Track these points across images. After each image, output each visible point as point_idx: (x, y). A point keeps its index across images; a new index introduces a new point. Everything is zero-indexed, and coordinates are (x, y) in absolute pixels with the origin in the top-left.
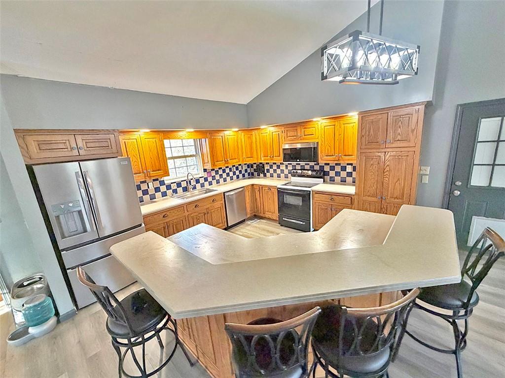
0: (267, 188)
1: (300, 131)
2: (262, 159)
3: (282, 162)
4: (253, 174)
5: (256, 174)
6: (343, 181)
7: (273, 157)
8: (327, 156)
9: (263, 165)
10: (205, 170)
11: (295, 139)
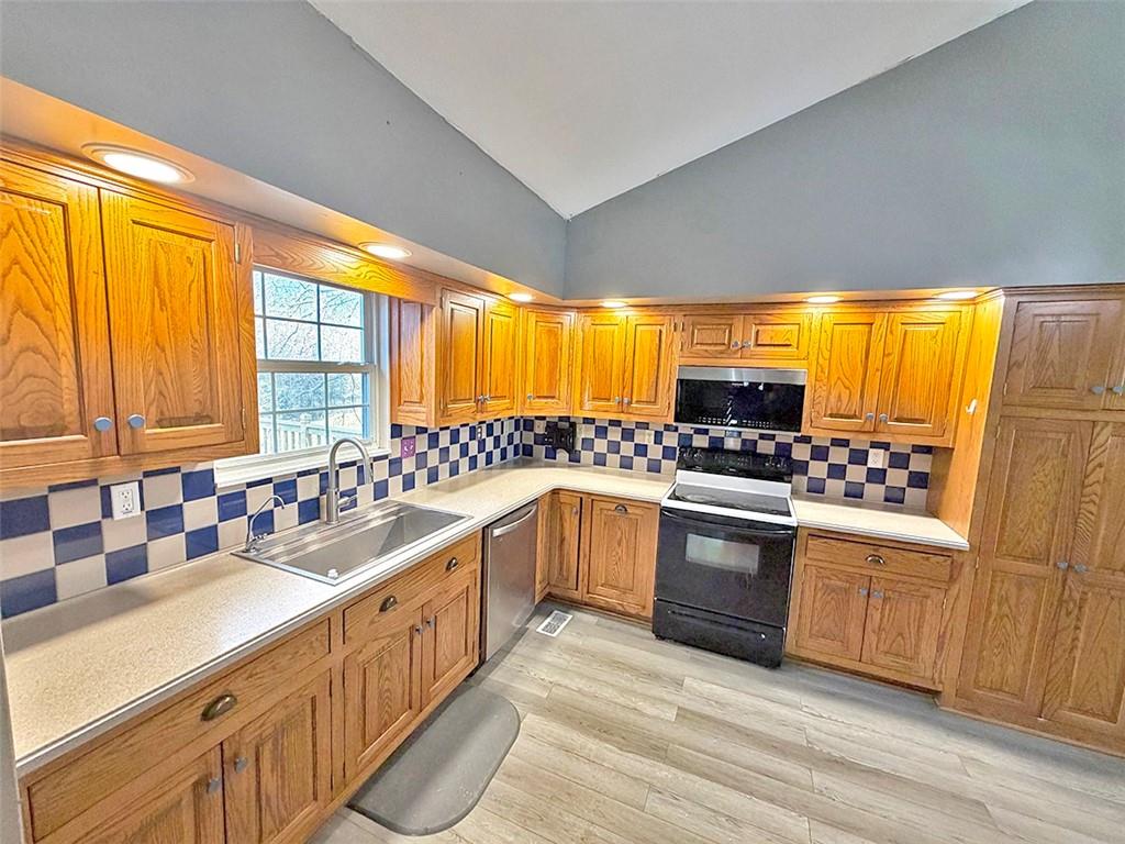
0: (613, 506)
1: (742, 331)
2: (588, 405)
3: (671, 421)
4: (528, 451)
5: (540, 450)
6: (854, 496)
7: (630, 403)
8: (831, 416)
9: (573, 425)
10: (396, 430)
11: (722, 352)
